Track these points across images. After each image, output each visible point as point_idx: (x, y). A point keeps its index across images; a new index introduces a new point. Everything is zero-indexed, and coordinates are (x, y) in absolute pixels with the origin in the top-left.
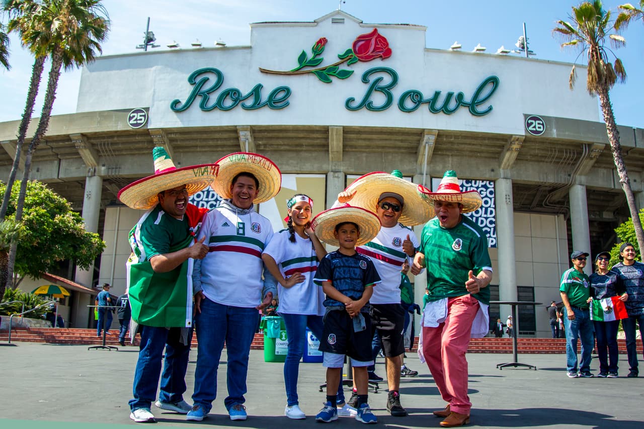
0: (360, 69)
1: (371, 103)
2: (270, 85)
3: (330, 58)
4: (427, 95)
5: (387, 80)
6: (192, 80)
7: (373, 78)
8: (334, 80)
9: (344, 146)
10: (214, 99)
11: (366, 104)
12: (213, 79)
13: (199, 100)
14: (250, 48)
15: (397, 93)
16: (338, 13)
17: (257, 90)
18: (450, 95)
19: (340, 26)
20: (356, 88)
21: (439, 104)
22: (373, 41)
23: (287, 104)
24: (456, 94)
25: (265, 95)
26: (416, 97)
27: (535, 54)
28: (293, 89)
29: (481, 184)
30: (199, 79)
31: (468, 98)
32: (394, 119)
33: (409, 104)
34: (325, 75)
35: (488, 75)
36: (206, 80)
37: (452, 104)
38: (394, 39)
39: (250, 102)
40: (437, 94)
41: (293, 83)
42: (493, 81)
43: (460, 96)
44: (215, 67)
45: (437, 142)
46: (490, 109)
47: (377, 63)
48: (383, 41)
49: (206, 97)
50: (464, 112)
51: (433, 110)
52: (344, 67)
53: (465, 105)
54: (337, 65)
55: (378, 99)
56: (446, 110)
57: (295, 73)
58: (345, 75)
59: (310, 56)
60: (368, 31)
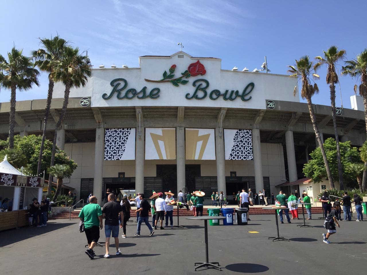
0: (192, 80)
1: (197, 96)
2: (150, 87)
3: (178, 74)
4: (222, 91)
5: (204, 85)
6: (112, 84)
7: (198, 84)
8: (180, 85)
9: (185, 115)
10: (123, 93)
11: (195, 96)
12: (122, 84)
13: (116, 94)
14: (140, 69)
15: (209, 91)
16: (181, 52)
17: (144, 89)
18: (233, 92)
19: (182, 59)
20: (190, 89)
21: (228, 96)
22: (198, 66)
23: (159, 96)
24: (235, 91)
25: (148, 92)
26: (217, 93)
27: (270, 71)
28: (161, 89)
29: (245, 131)
30: (115, 84)
31: (241, 93)
32: (208, 103)
33: (214, 96)
34: (176, 83)
35: (249, 82)
36: (119, 84)
37: (234, 96)
38: (207, 65)
39: (141, 95)
40: (227, 91)
41: (161, 86)
42: (252, 85)
43: (237, 92)
44: (123, 78)
45: (227, 113)
46: (251, 98)
47: (200, 77)
48: (202, 66)
49: (119, 92)
50: (239, 100)
51: (225, 99)
52: (184, 79)
53: (239, 96)
54: (181, 78)
55: (201, 94)
56: (231, 99)
57: (162, 81)
58: (185, 83)
59: (168, 73)
60: (195, 61)
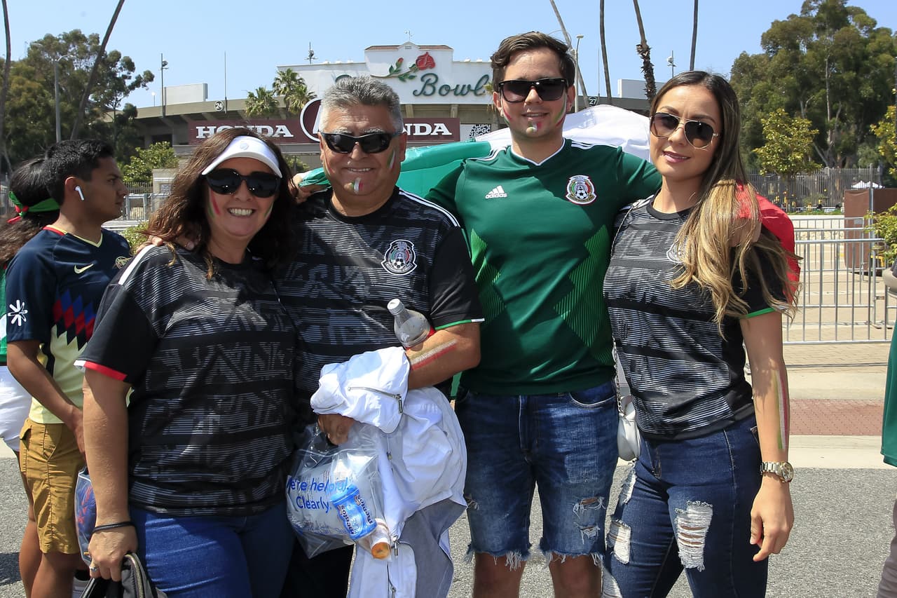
0: (420, 74)
1: (425, 92)
4: (453, 87)
5: (433, 79)
7: (426, 79)
8: (407, 80)
9: (414, 111)
11: (423, 93)
14: (365, 63)
15: (438, 87)
16: (408, 43)
18: (464, 86)
19: (409, 50)
20: (418, 85)
21: (459, 91)
22: (426, 58)
24: (467, 85)
26: (447, 88)
29: (483, 126)
31: (473, 87)
32: (437, 100)
33: (444, 92)
34: (403, 78)
35: (484, 74)
37: (465, 91)
38: (436, 55)
40: (458, 86)
42: (486, 77)
43: (469, 86)
45: (458, 108)
47: (428, 71)
48: (431, 59)
50: (471, 95)
51: (456, 94)
52: (412, 74)
53: (472, 91)
54: (409, 72)
55: (429, 90)
56: (462, 94)
57: (388, 77)
58: (412, 78)
59: (395, 68)
60: (422, 53)
